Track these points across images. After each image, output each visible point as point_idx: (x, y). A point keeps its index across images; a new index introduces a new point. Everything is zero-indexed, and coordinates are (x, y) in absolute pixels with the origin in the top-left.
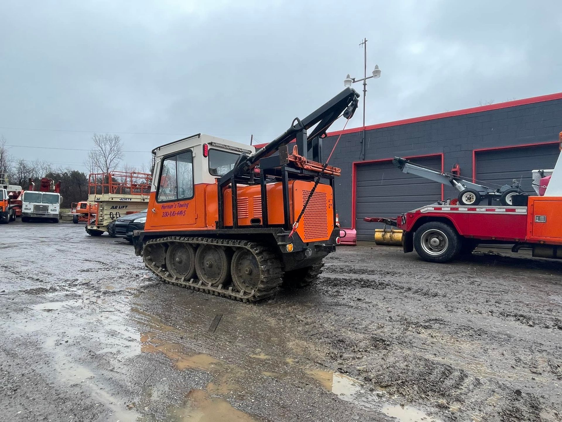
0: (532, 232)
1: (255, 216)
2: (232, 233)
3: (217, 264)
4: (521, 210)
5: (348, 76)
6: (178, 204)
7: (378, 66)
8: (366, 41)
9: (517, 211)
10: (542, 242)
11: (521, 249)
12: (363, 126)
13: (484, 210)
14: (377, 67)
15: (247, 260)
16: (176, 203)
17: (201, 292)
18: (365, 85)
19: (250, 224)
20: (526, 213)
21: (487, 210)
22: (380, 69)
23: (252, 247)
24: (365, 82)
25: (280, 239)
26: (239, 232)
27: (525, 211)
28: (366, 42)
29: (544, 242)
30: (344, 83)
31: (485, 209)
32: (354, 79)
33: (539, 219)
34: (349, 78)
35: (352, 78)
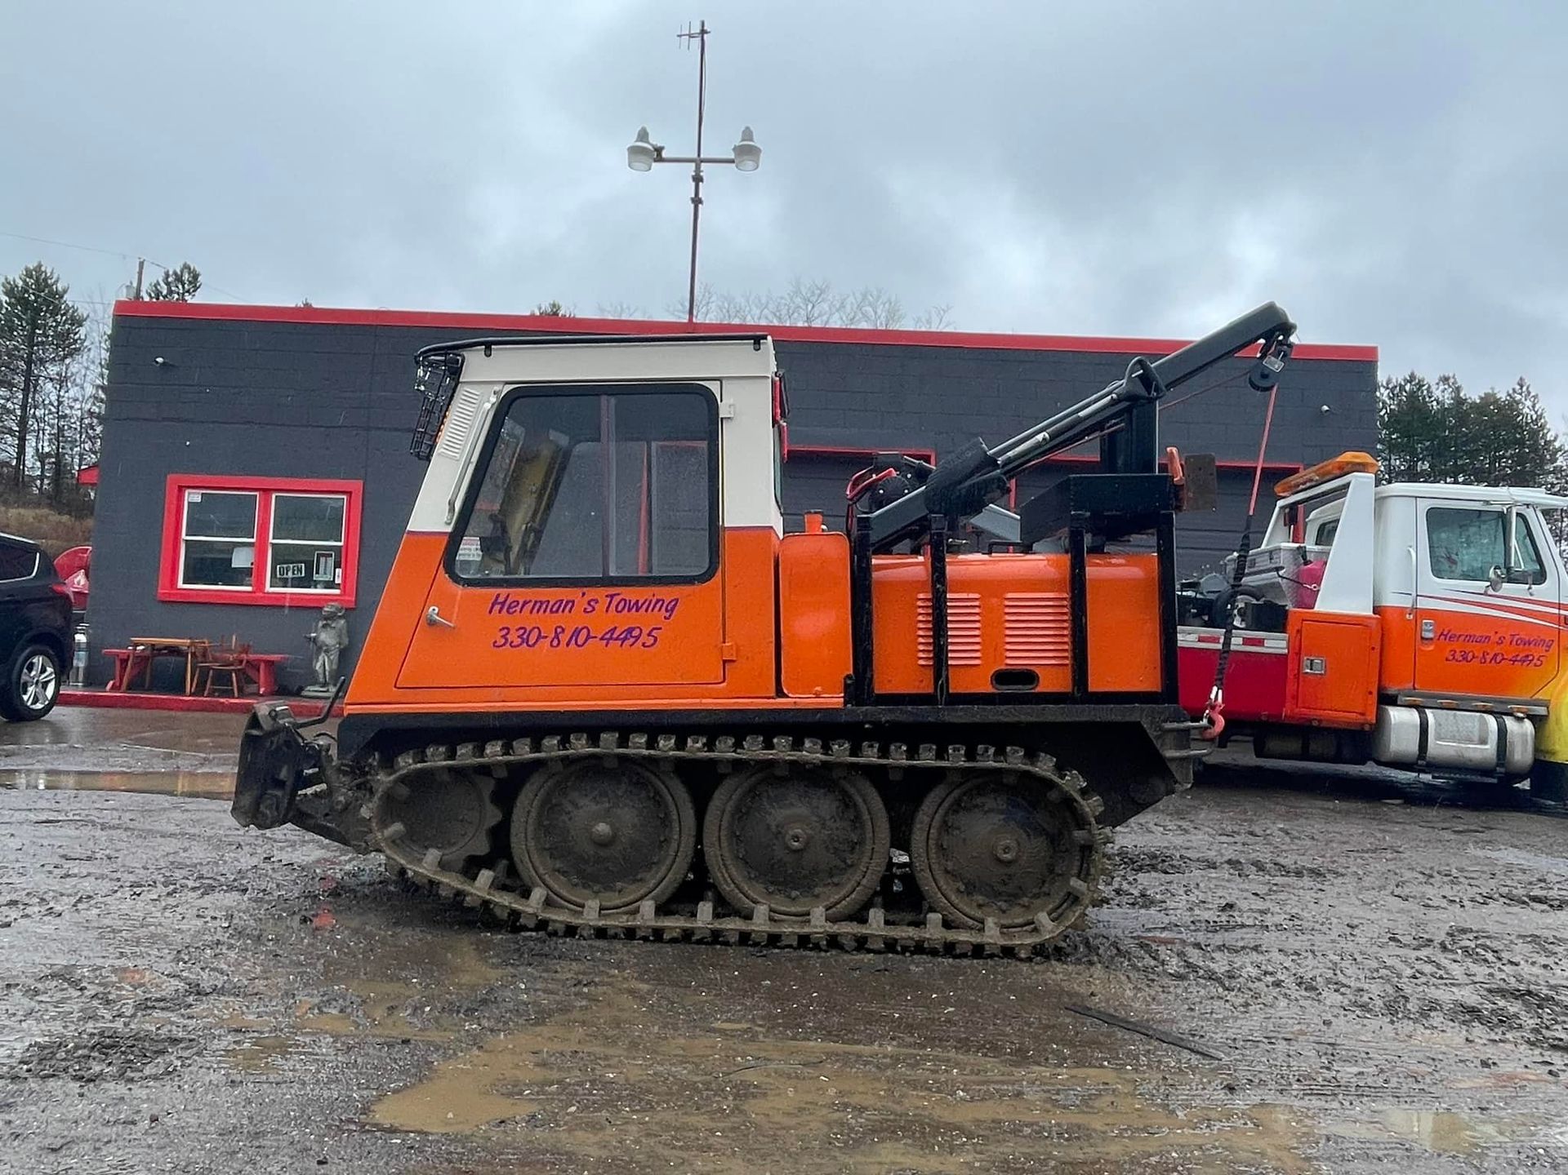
0: (1295, 697)
1: (1009, 662)
2: (956, 720)
3: (829, 835)
4: (1275, 643)
5: (643, 135)
6: (612, 596)
7: (752, 132)
8: (703, 32)
9: (1266, 643)
10: (1315, 723)
11: (1236, 741)
12: (686, 320)
13: (1194, 637)
14: (748, 134)
15: (986, 812)
16: (600, 593)
17: (790, 946)
18: (698, 179)
19: (991, 690)
20: (1286, 651)
21: (1200, 640)
22: (757, 142)
23: (1060, 769)
24: (698, 169)
25: (1169, 738)
26: (992, 718)
27: (1284, 644)
28: (705, 36)
29: (1320, 721)
30: (627, 153)
31: (1196, 636)
32: (659, 150)
33: (1314, 666)
34: (648, 142)
35: (654, 143)
